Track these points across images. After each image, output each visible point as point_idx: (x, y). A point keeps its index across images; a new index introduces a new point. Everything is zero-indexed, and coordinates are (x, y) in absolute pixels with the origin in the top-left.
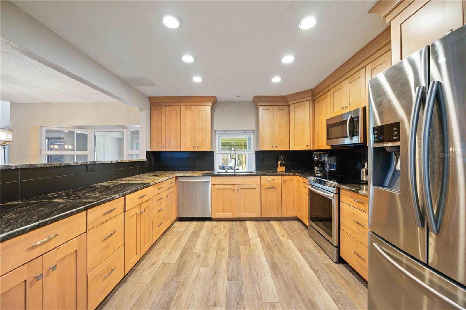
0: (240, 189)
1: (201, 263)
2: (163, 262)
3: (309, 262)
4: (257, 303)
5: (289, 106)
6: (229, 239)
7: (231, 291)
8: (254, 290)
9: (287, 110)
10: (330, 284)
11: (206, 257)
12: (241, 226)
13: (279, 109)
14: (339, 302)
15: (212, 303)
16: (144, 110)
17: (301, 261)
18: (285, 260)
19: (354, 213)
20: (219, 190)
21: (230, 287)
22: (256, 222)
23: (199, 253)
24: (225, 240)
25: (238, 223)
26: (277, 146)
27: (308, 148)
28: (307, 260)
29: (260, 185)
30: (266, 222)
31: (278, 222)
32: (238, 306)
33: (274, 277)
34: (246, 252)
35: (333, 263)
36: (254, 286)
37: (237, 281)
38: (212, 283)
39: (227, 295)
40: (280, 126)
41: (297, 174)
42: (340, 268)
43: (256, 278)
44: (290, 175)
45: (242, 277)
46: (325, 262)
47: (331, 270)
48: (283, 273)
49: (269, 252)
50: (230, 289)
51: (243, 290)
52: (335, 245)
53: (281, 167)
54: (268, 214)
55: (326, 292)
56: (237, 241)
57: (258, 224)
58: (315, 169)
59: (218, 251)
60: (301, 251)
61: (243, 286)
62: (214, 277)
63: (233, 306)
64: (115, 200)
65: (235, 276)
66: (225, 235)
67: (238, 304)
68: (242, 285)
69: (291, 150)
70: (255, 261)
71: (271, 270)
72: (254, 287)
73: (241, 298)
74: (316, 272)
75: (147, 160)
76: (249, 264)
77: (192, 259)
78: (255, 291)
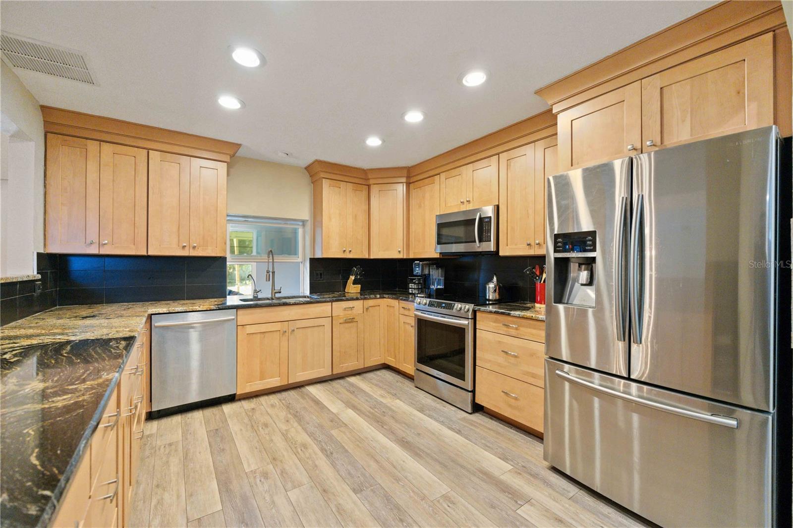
0: (295, 329)
1: (279, 484)
2: (188, 519)
3: (442, 423)
4: (425, 505)
5: (369, 186)
6: (301, 425)
7: (376, 507)
8: (407, 489)
9: (365, 193)
10: (483, 441)
11: (283, 472)
12: (303, 398)
13: (355, 189)
14: (507, 459)
16: (31, 140)
17: (434, 425)
18: (413, 431)
19: (499, 342)
20: (254, 336)
21: (369, 501)
22: (324, 384)
23: (261, 469)
24: (293, 429)
25: (292, 393)
26: (351, 251)
27: (400, 256)
28: (437, 420)
29: (331, 318)
30: (341, 381)
31: (358, 377)
32: (405, 524)
33: (418, 459)
34: (348, 438)
35: (467, 415)
36: (402, 484)
37: (372, 488)
38: (334, 510)
39: (376, 517)
40: (355, 217)
41: (387, 296)
42: (478, 418)
43: (395, 471)
44: (376, 298)
45: (374, 478)
46: (459, 416)
47: (472, 425)
48: (426, 450)
49: (383, 427)
50: (371, 504)
51: (391, 497)
52: (470, 390)
53: (355, 286)
54: (343, 367)
55: (487, 453)
56: (318, 424)
57: (330, 387)
58: (410, 287)
59: (298, 452)
60: (421, 410)
61: (386, 492)
62: (329, 499)
65: (362, 481)
66: (288, 421)
68: (384, 489)
69: (372, 257)
70: (374, 447)
71: (406, 452)
72: (403, 486)
73: (399, 509)
74: (459, 432)
75: (39, 276)
76: (367, 455)
77: (254, 486)
78: (409, 489)
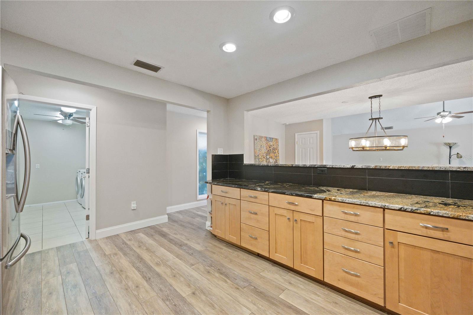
7: (190, 311)
15: (197, 292)
32: (174, 304)
38: (216, 305)
39: (190, 305)
63: (179, 301)
64: (256, 191)
67: (175, 305)
73: (175, 311)
